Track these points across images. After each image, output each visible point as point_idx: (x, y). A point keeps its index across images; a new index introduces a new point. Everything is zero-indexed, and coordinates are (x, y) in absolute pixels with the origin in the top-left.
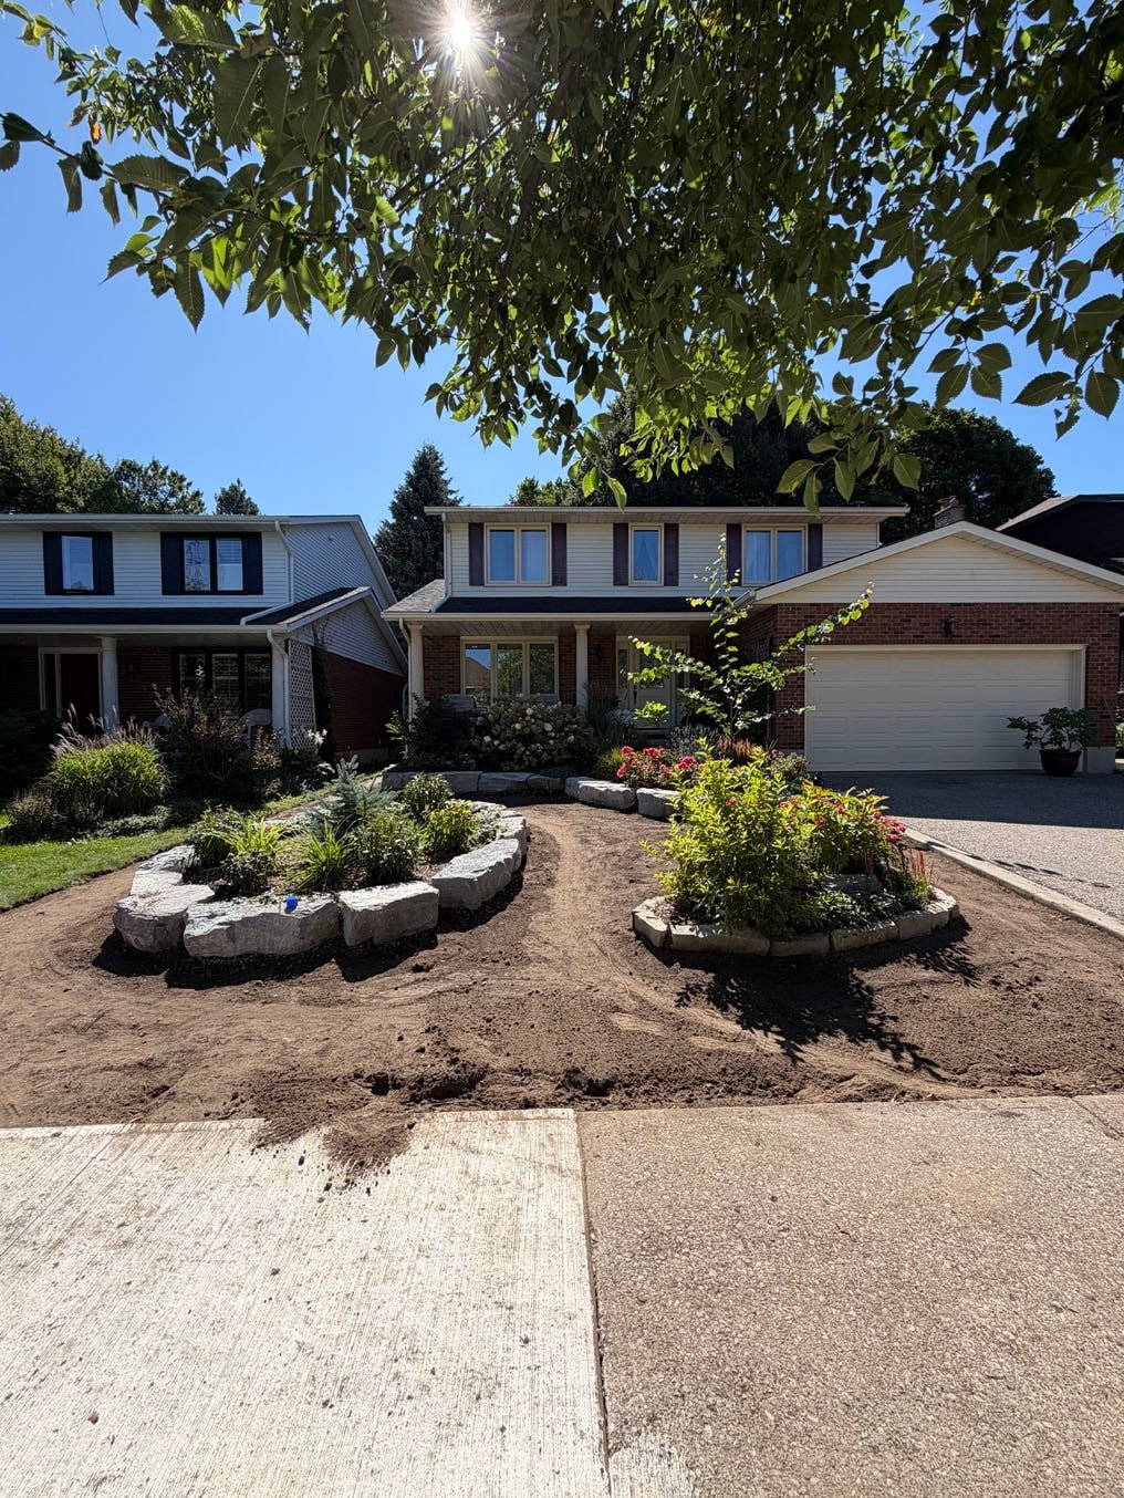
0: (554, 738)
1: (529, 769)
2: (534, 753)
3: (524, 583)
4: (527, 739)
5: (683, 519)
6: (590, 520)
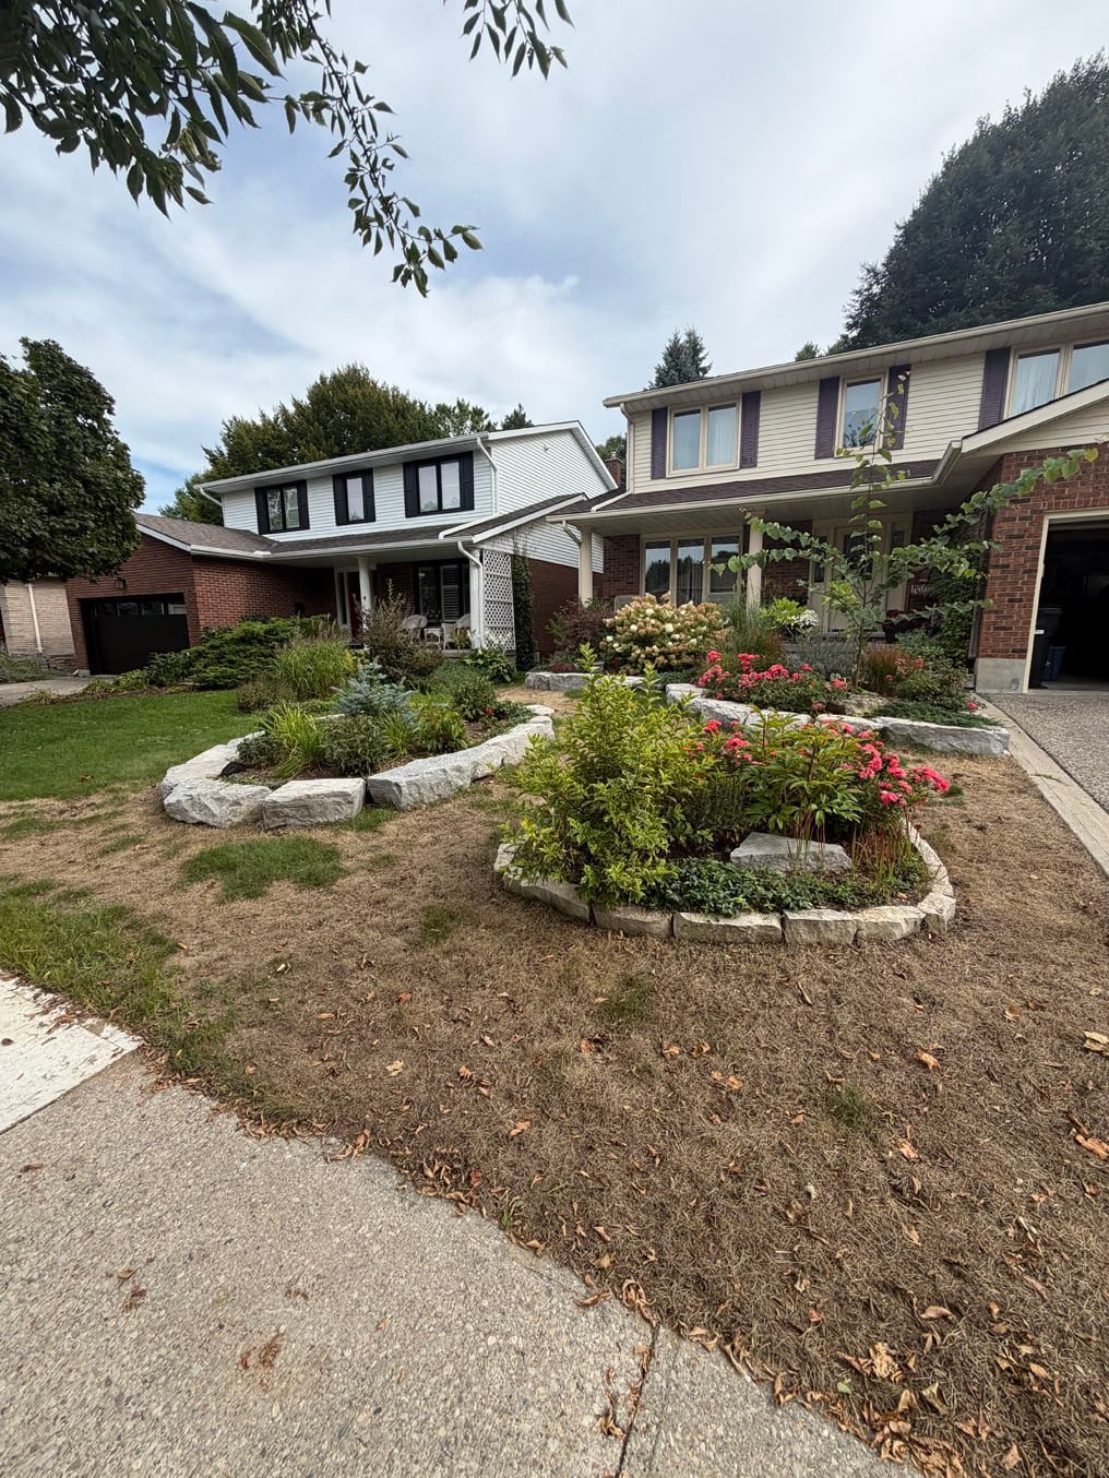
0: (677, 640)
3: (709, 469)
4: (644, 640)
5: (914, 357)
6: (790, 382)
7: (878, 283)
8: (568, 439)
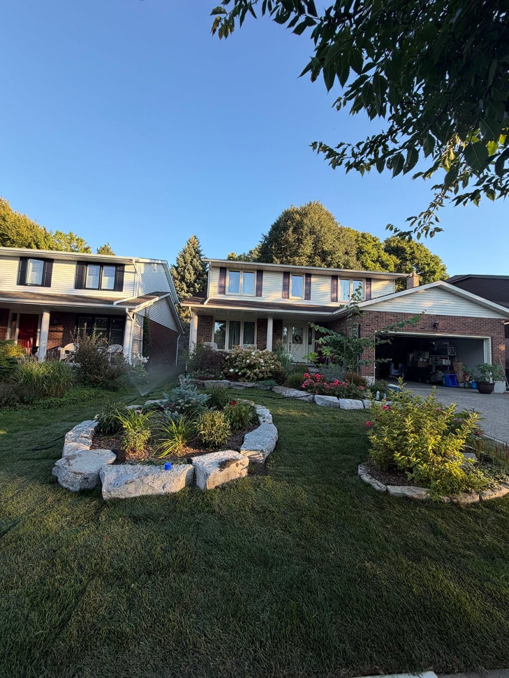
0: (264, 366)
1: (253, 381)
2: (255, 374)
3: (244, 294)
4: (251, 367)
5: (314, 272)
6: (274, 270)
7: (266, 240)
8: (162, 266)
